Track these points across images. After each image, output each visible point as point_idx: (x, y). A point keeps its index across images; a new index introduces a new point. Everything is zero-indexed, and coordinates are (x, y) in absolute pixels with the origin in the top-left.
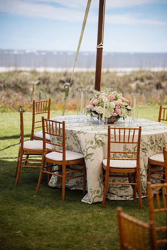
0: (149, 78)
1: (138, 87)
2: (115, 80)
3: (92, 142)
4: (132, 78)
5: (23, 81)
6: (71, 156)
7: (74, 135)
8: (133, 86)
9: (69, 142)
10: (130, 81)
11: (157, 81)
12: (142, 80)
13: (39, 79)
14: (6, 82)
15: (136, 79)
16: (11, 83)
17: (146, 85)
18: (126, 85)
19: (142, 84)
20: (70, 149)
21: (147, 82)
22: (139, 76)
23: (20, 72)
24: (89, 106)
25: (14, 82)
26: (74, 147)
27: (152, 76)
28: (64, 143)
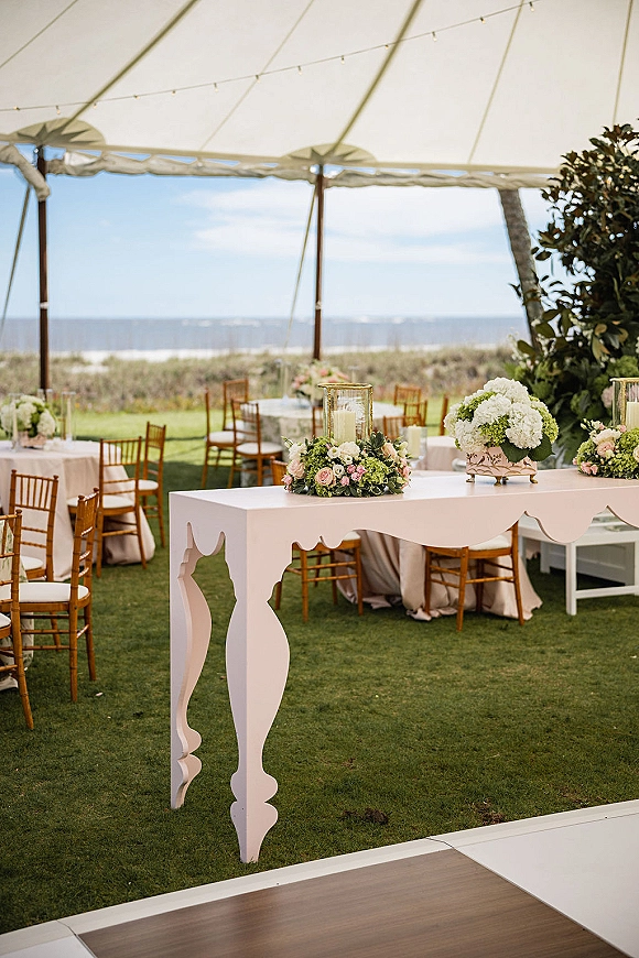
0: (457, 359)
1: (437, 375)
2: (398, 364)
3: (295, 431)
4: (428, 361)
5: (238, 369)
6: (267, 449)
7: (273, 420)
8: (429, 372)
9: (267, 431)
10: (424, 365)
11: (470, 363)
12: (444, 363)
13: (265, 364)
14: (210, 371)
15: (435, 362)
16: (217, 373)
17: (449, 372)
18: (415, 371)
19: (443, 370)
20: (268, 440)
21: (452, 366)
22: (441, 356)
23: (240, 355)
24: (295, 385)
25: (221, 372)
26: (274, 438)
27: (462, 355)
28: (259, 434)
